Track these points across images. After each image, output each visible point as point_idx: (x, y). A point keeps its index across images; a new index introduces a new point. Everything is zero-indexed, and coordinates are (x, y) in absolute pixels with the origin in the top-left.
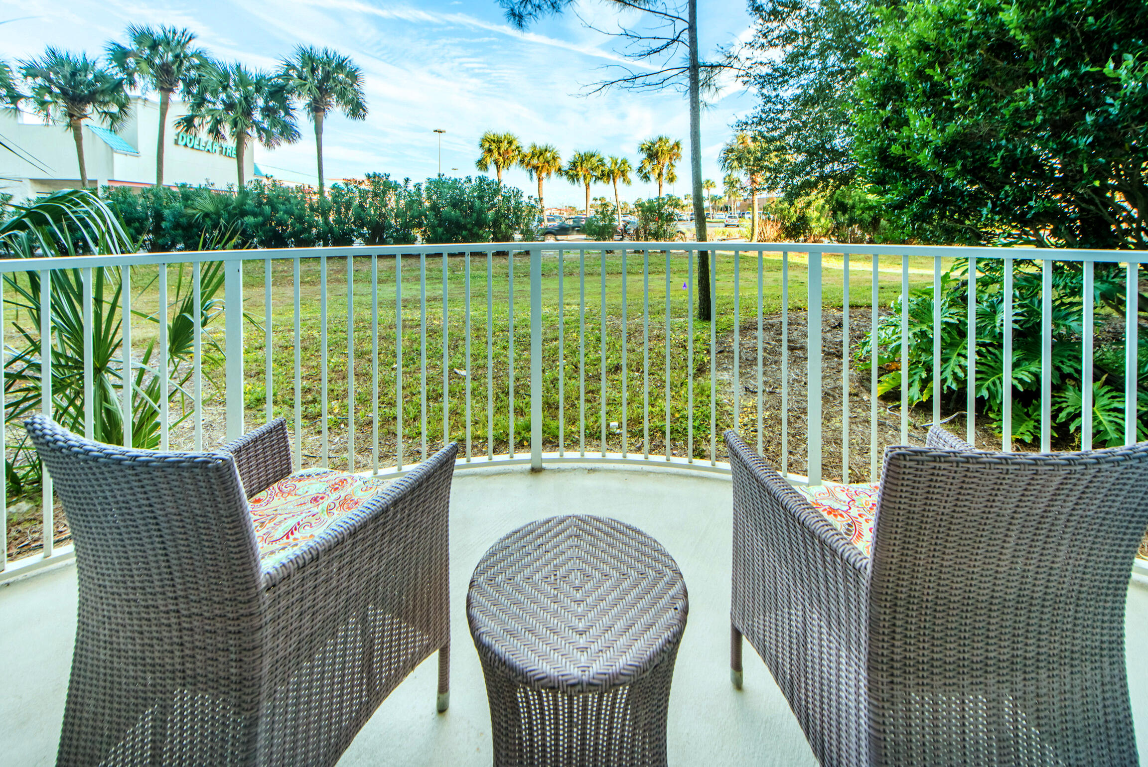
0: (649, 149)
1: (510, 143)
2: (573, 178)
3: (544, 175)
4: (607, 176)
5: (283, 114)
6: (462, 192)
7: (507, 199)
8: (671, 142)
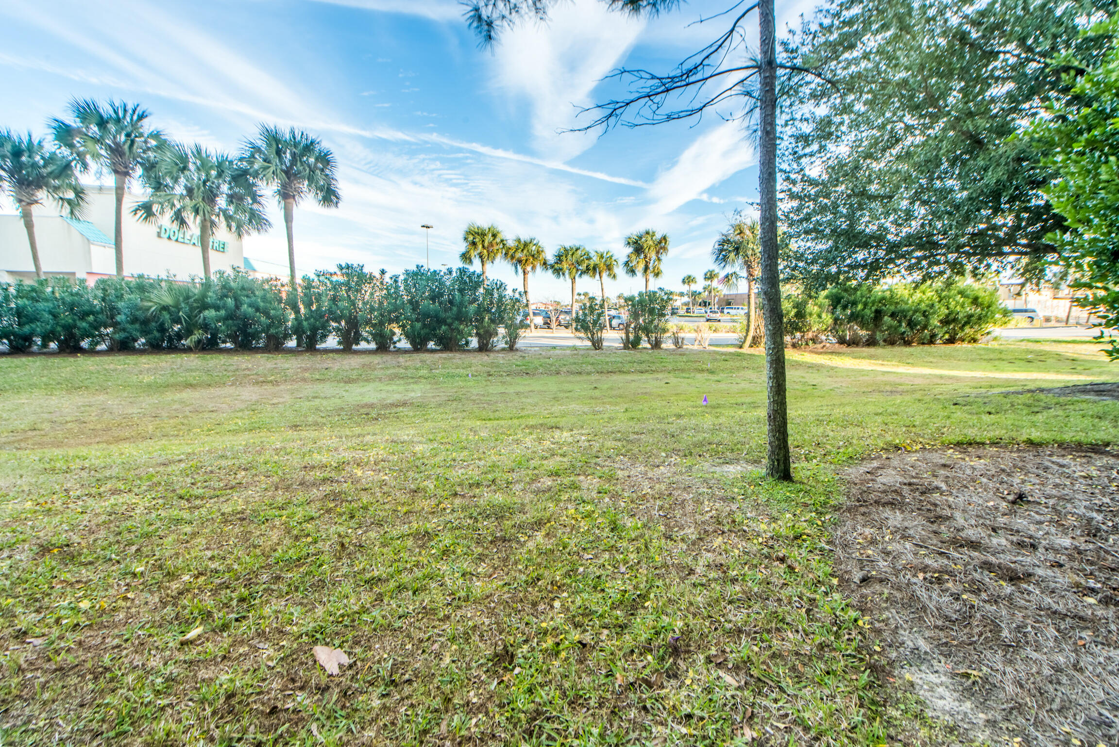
0: (636, 243)
1: (494, 236)
2: (558, 272)
3: (529, 268)
4: (592, 270)
5: (250, 201)
6: (442, 283)
7: (489, 292)
8: (658, 236)
